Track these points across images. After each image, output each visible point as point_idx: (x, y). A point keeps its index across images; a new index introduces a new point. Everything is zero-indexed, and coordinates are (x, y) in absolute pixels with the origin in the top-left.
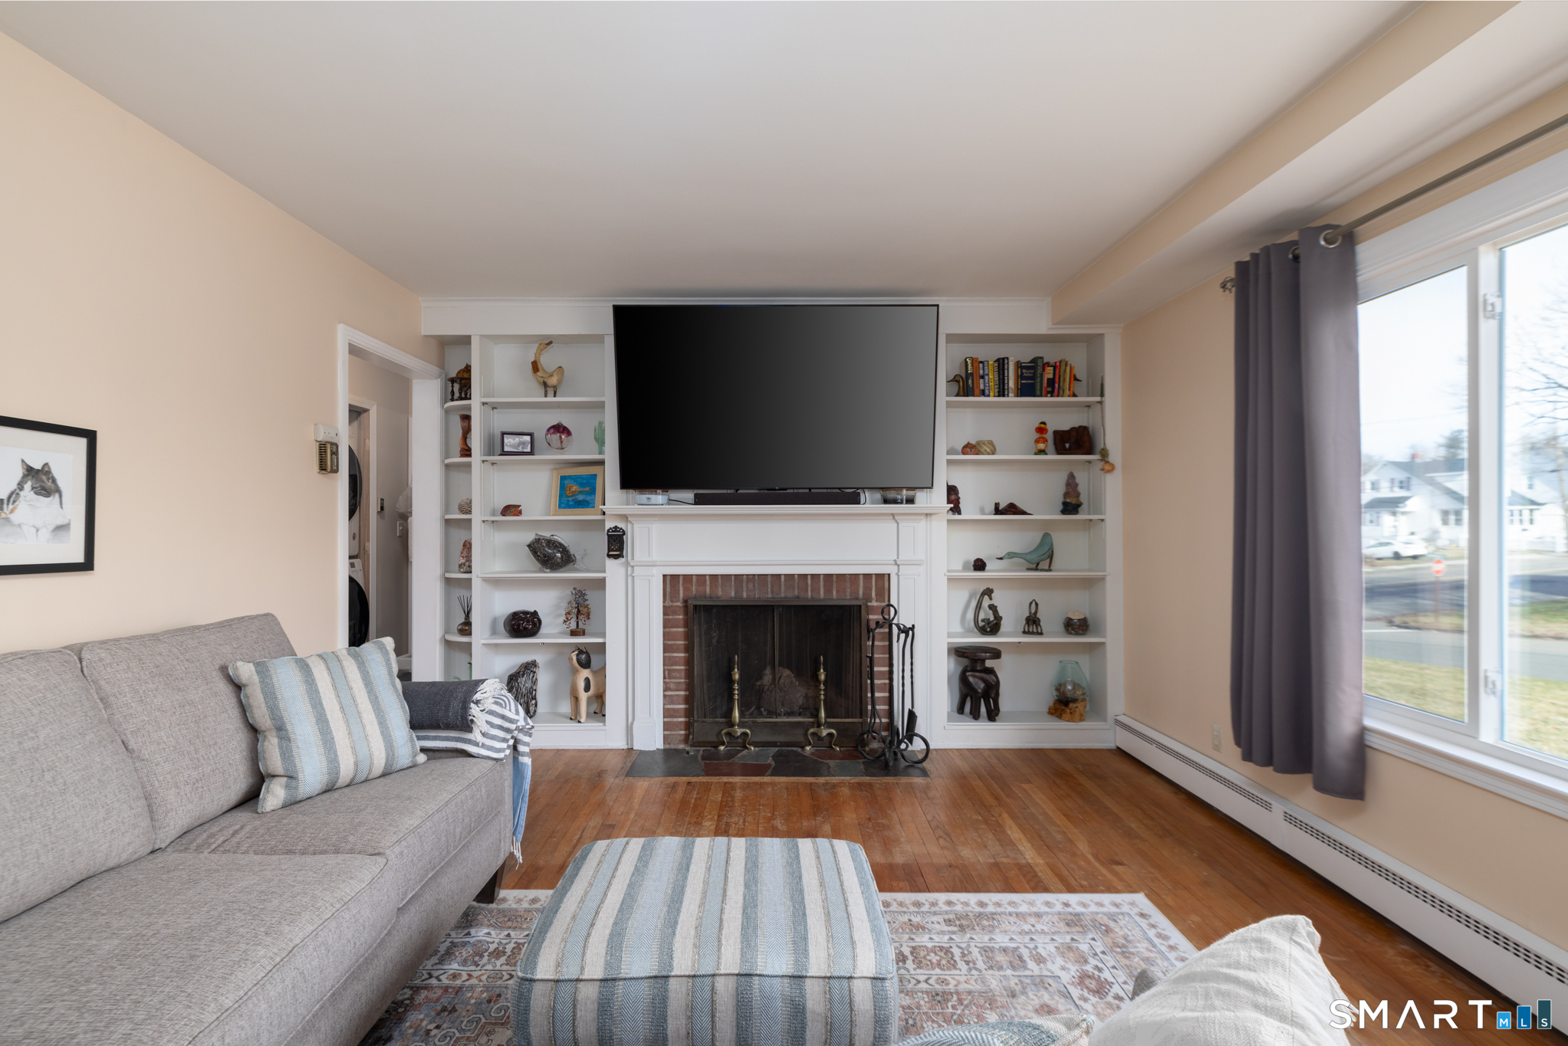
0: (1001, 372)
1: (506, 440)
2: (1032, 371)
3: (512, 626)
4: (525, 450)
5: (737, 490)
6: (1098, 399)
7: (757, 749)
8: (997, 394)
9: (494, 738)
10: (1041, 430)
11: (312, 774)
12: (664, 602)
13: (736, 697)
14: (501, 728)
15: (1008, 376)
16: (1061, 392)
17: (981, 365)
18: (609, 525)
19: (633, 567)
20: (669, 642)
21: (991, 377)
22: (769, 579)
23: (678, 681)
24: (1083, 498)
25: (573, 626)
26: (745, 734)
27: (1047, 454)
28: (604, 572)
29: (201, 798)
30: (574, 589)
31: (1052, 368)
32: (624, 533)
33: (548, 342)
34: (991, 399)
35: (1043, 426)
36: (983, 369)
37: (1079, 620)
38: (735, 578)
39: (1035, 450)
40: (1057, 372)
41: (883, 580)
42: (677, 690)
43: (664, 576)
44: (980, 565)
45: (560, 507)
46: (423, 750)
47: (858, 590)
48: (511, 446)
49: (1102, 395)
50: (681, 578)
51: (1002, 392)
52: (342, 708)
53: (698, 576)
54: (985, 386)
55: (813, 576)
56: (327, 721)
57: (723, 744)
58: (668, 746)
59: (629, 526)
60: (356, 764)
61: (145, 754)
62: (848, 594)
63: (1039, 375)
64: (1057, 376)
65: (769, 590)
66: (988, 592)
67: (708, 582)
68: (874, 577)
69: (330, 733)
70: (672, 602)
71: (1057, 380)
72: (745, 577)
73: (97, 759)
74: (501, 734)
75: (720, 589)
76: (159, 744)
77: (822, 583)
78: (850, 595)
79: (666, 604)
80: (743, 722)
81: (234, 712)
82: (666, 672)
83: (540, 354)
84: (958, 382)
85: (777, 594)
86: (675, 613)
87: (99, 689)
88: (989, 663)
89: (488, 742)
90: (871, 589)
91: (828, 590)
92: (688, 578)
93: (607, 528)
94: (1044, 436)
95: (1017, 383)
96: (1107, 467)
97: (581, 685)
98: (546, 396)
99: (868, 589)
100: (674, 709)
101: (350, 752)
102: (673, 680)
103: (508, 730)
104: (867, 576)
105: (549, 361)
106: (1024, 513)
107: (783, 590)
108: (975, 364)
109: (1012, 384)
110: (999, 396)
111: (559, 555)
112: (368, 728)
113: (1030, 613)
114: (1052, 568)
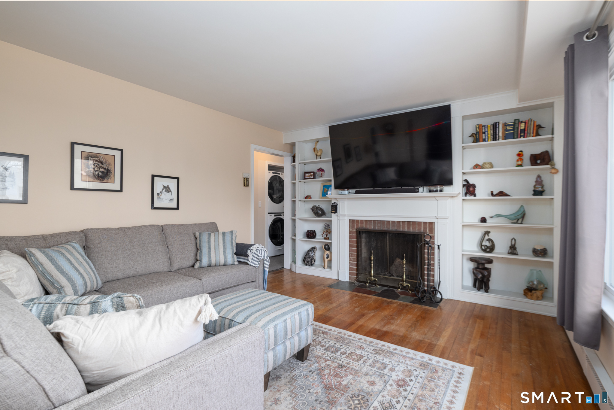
0: (495, 129)
1: (306, 175)
2: (512, 127)
3: (307, 234)
4: (312, 178)
5: (374, 188)
6: (550, 136)
7: (380, 287)
8: (492, 140)
9: (255, 260)
10: (520, 155)
11: (205, 262)
12: (350, 229)
13: (372, 266)
14: (256, 258)
15: (499, 131)
16: (528, 135)
17: (483, 128)
18: (333, 202)
19: (339, 216)
20: (351, 244)
21: (489, 132)
22: (386, 222)
23: (354, 258)
24: (545, 188)
25: (325, 236)
26: (375, 280)
27: (522, 166)
28: (331, 218)
29: (182, 262)
30: (326, 224)
31: (524, 124)
32: (337, 205)
33: (317, 141)
34: (489, 142)
35: (520, 153)
36: (485, 129)
37: (540, 249)
38: (374, 222)
39: (516, 165)
40: (527, 125)
41: (432, 224)
42: (354, 261)
43: (350, 220)
44: (483, 220)
45: (322, 196)
46: (238, 261)
47: (421, 229)
48: (308, 176)
49: (553, 134)
50: (355, 221)
51: (495, 139)
52: (215, 246)
53: (361, 220)
54: (485, 137)
55: (403, 222)
56: (210, 249)
57: (368, 283)
58: (351, 281)
59: (338, 202)
60: (216, 260)
61: (171, 250)
62: (417, 230)
63: (516, 128)
64: (526, 127)
65: (386, 227)
66: (487, 233)
67: (364, 223)
68: (428, 223)
69: (211, 252)
70: (352, 229)
71: (526, 129)
72: (377, 221)
73: (158, 248)
74: (257, 260)
75: (368, 226)
76: (174, 248)
77: (406, 225)
78: (418, 230)
79: (350, 230)
80: (375, 276)
81: (194, 244)
82: (350, 254)
83: (316, 145)
84: (473, 136)
85: (389, 228)
86: (353, 233)
87: (165, 234)
88: (487, 266)
89: (253, 261)
90: (427, 229)
91: (409, 228)
92: (357, 221)
93: (332, 203)
94: (522, 157)
95: (503, 133)
96: (553, 171)
97: (326, 256)
98: (317, 159)
99: (425, 228)
100: (353, 268)
101: (214, 257)
102: (352, 258)
103: (258, 259)
104: (425, 223)
105: (318, 147)
106: (509, 196)
107: (391, 227)
108: (481, 127)
109: (501, 134)
110: (493, 140)
111: (320, 212)
112: (220, 252)
113: (512, 244)
114: (523, 223)
